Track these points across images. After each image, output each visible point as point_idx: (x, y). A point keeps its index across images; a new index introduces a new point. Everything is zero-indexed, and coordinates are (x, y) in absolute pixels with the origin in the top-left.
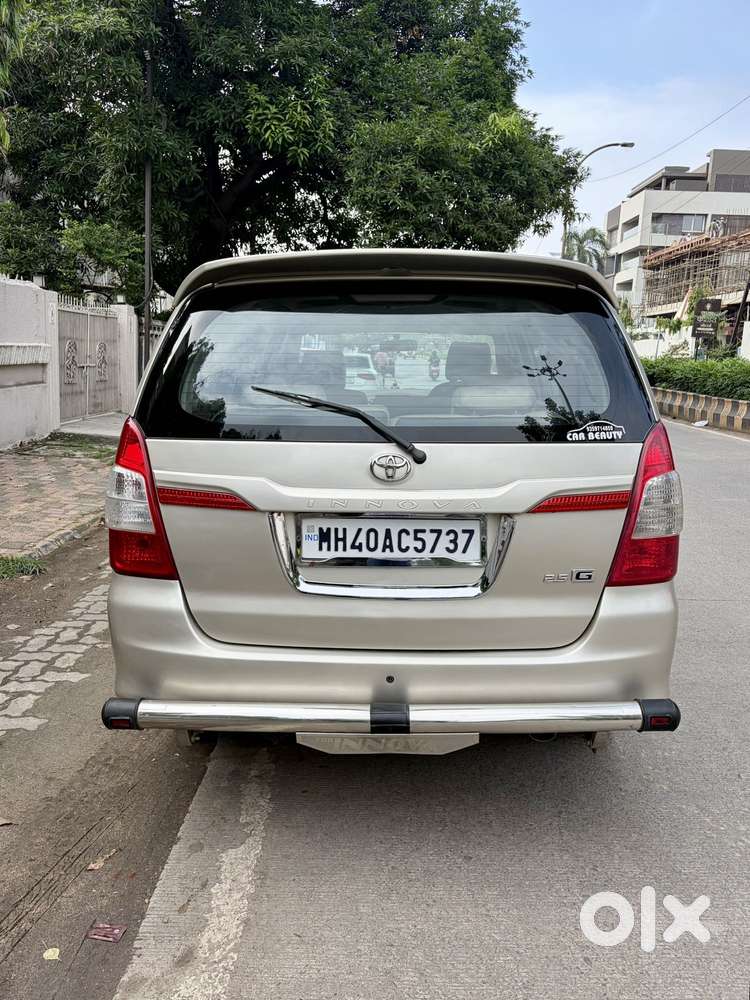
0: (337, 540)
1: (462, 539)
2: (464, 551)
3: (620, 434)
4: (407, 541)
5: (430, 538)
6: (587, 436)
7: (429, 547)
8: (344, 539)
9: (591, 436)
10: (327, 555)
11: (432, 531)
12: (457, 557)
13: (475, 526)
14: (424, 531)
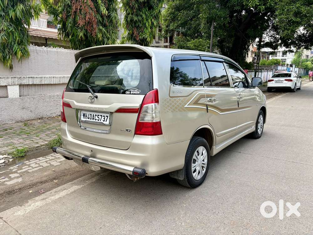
0: (86, 116)
1: (106, 118)
2: (106, 121)
3: (139, 92)
4: (96, 118)
5: (100, 117)
6: (130, 93)
7: (100, 120)
8: (87, 116)
9: (131, 93)
10: (84, 120)
11: (101, 116)
12: (105, 123)
13: (108, 115)
14: (99, 115)
